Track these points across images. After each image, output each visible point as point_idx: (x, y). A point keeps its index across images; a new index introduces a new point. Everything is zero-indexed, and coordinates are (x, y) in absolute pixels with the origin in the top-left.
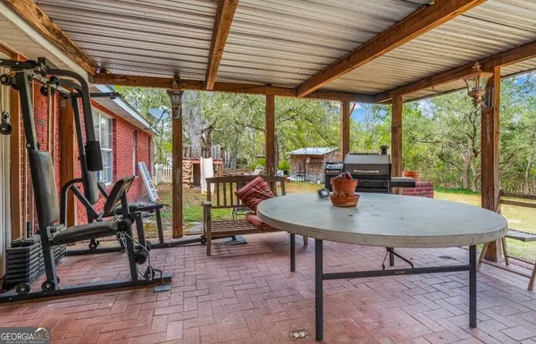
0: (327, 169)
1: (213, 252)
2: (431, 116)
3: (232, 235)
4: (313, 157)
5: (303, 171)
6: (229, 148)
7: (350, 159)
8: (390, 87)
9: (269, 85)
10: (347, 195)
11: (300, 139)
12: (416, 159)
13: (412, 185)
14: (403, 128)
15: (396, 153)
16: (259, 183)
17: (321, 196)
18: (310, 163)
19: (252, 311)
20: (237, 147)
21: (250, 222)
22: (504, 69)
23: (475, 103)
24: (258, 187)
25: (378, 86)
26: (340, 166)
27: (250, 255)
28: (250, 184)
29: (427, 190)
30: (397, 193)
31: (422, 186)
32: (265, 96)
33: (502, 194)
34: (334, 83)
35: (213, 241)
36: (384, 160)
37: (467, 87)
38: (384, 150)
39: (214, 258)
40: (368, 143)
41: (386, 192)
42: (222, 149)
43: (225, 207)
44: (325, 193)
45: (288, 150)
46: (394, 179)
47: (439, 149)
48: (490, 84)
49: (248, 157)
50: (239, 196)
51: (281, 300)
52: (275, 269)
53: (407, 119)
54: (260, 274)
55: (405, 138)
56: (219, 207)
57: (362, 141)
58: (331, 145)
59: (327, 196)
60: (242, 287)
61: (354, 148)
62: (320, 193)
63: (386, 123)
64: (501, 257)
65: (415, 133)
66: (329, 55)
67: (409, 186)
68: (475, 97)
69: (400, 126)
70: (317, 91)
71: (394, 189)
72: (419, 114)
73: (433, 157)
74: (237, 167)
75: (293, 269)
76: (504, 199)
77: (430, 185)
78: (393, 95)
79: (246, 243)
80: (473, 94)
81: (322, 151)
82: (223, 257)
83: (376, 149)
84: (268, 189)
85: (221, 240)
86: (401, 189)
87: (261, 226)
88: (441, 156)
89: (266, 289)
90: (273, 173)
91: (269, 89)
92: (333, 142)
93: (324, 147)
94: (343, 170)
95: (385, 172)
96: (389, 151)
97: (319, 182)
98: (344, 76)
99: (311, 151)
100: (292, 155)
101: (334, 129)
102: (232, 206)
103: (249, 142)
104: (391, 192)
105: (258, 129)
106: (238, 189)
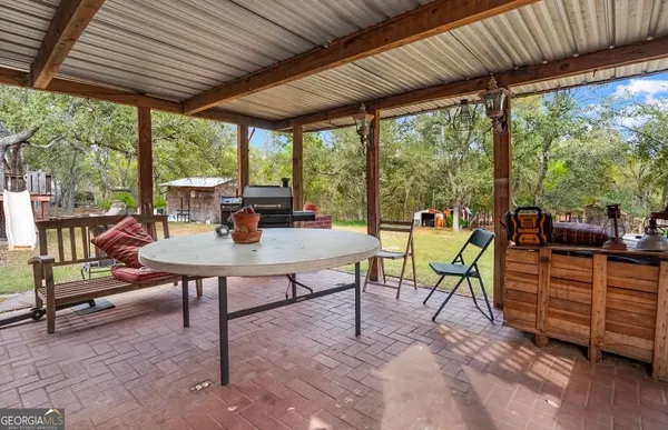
0: (222, 205)
1: (58, 327)
2: (331, 146)
3: (89, 298)
4: (198, 190)
5: (186, 208)
6: (59, 176)
7: (250, 193)
8: (290, 116)
9: (142, 93)
10: (250, 231)
11: (181, 166)
12: (318, 191)
13: (312, 218)
14: (305, 159)
15: (297, 186)
16: (130, 225)
17: (220, 235)
18: (197, 197)
19: (136, 381)
20: (74, 174)
21: (120, 278)
22: (383, 113)
23: (362, 141)
24: (128, 230)
25: (279, 113)
26: (238, 201)
27: (122, 321)
28: (116, 227)
29: (326, 223)
30: (299, 226)
31: (322, 219)
32: (135, 108)
33: (381, 222)
34: (232, 103)
35: (57, 313)
36: (285, 194)
37: (356, 124)
38: (285, 182)
39: (62, 335)
40: (268, 173)
41: (288, 227)
42: (48, 177)
43: (75, 261)
44: (224, 231)
45: (163, 180)
46: (296, 212)
47: (338, 181)
48: (373, 125)
49: (96, 190)
50: (99, 245)
51: (175, 359)
52: (162, 329)
53: (308, 149)
54: (141, 339)
55: (306, 168)
56: (63, 262)
57: (261, 171)
58: (224, 175)
59: (227, 234)
60: (118, 358)
61: (252, 180)
62: (218, 231)
63: (288, 152)
64: (380, 278)
65: (316, 164)
66: (224, 71)
67: (310, 219)
68: (362, 136)
69: (301, 158)
70: (209, 110)
71: (296, 223)
72: (320, 144)
73: (332, 189)
74: (76, 206)
75: (186, 324)
76: (382, 226)
77: (329, 218)
78: (294, 123)
79: (114, 307)
80: (360, 132)
81: (211, 182)
82: (78, 331)
83: (277, 181)
84: (145, 233)
85: (68, 310)
86: (303, 223)
87: (138, 280)
88: (340, 189)
89: (154, 353)
90: (150, 212)
91: (143, 98)
92: (226, 170)
93: (215, 176)
94: (243, 205)
95: (287, 205)
96: (290, 184)
97: (208, 222)
98: (244, 98)
99: (197, 182)
100: (169, 187)
101: (227, 154)
102: (87, 259)
103: (96, 167)
104: (293, 227)
105: (115, 149)
106: (96, 235)
